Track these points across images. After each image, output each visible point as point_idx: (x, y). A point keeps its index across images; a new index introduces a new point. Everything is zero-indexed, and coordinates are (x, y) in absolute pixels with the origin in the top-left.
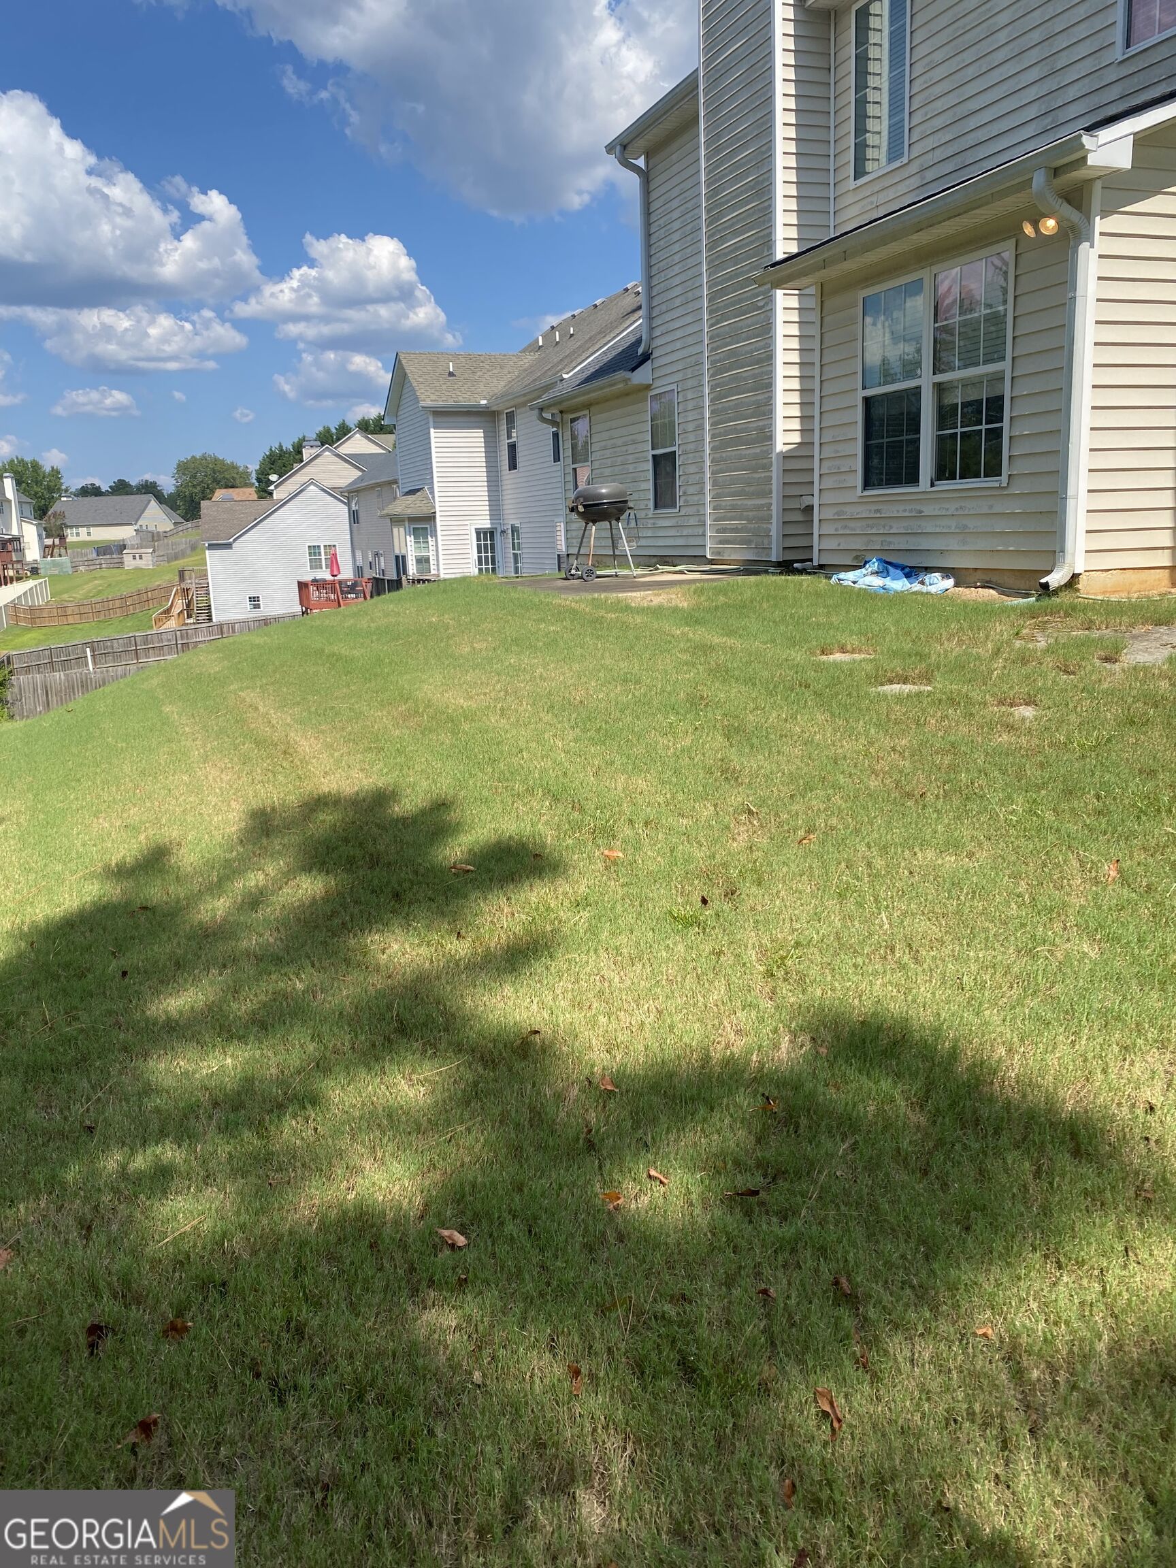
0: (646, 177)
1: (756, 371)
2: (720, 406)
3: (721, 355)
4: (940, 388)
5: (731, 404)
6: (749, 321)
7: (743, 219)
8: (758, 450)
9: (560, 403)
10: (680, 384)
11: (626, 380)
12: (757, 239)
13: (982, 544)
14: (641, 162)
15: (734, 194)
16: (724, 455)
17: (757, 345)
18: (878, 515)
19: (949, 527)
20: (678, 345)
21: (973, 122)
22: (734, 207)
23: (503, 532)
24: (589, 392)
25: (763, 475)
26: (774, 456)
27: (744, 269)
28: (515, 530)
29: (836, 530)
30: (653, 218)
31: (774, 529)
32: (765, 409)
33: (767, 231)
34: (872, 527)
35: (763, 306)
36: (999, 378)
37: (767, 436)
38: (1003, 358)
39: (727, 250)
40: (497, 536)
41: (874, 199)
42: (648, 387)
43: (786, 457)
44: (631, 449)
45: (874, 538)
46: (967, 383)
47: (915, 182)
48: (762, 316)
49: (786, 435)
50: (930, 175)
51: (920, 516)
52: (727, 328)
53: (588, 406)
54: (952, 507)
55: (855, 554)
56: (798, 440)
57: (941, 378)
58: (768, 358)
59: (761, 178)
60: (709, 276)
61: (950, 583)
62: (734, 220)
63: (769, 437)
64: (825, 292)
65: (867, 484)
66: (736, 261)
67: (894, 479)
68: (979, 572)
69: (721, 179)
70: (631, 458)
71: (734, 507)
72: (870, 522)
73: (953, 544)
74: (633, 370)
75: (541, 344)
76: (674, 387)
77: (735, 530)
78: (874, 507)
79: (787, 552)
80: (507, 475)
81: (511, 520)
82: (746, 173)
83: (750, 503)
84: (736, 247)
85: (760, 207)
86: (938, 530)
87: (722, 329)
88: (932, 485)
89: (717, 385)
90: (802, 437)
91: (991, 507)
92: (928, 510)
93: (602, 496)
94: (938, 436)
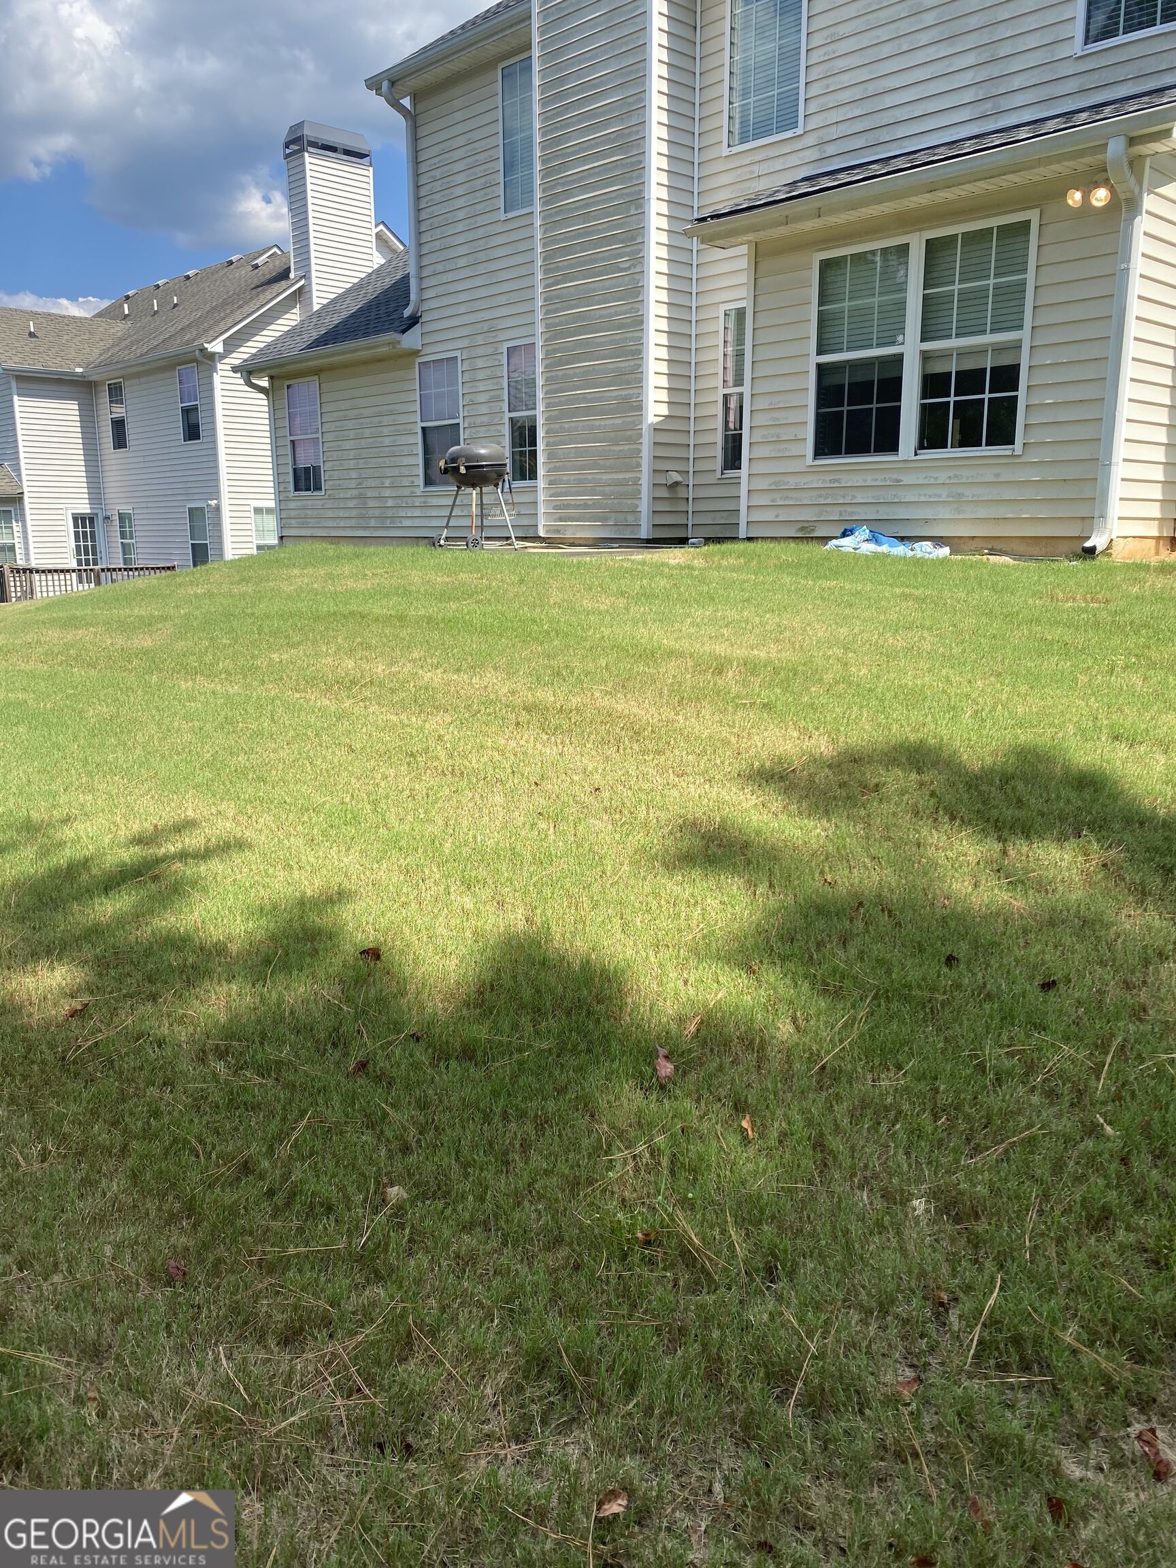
0: (413, 119)
1: (617, 337)
2: (560, 373)
3: (563, 319)
4: (926, 357)
5: (577, 371)
6: (607, 283)
7: (599, 174)
8: (619, 421)
9: (281, 366)
10: (465, 352)
11: (393, 344)
12: (621, 196)
13: (982, 513)
14: (406, 102)
15: (585, 145)
16: (566, 426)
17: (618, 309)
18: (836, 485)
19: (939, 496)
20: (462, 309)
21: (888, 101)
22: (584, 160)
23: (107, 518)
24: (333, 355)
25: (626, 448)
26: (644, 427)
27: (600, 227)
28: (122, 517)
29: (773, 501)
30: (423, 168)
31: (644, 506)
32: (634, 377)
33: (640, 187)
34: (826, 498)
35: (629, 268)
36: (1017, 346)
37: (638, 407)
38: (1020, 327)
39: (573, 206)
40: (99, 522)
41: (755, 168)
42: (415, 353)
43: (656, 430)
44: (386, 420)
45: (829, 509)
46: (963, 353)
47: (813, 155)
48: (627, 278)
49: (656, 407)
50: (831, 150)
51: (897, 484)
52: (572, 290)
53: (317, 372)
54: (943, 476)
55: (800, 525)
56: (666, 413)
57: (929, 346)
58: (639, 322)
59: (627, 131)
60: (545, 233)
61: (946, 551)
62: (586, 173)
63: (639, 407)
64: (759, 254)
65: (819, 452)
66: (586, 217)
67: (858, 446)
68: (977, 540)
69: (568, 126)
70: (386, 431)
71: (579, 481)
72: (823, 492)
73: (944, 513)
74: (404, 332)
75: (127, 312)
76: (458, 353)
77: (585, 506)
78: (828, 477)
79: (657, 528)
80: (111, 456)
81: (117, 504)
82: (606, 123)
83: (605, 477)
84: (587, 203)
85: (624, 162)
86: (923, 499)
87: (564, 291)
88: (916, 454)
89: (555, 351)
90: (669, 409)
91: (997, 475)
92: (908, 479)
93: (482, 458)
94: (923, 406)
